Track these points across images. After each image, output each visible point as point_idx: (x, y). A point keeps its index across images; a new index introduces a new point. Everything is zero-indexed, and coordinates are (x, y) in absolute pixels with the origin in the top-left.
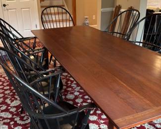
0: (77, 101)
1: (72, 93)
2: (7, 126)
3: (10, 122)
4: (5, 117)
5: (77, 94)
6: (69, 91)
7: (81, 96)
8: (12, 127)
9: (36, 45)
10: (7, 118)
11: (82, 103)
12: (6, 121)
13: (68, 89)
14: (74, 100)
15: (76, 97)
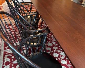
0: (54, 48)
1: (51, 42)
2: (9, 59)
3: (11, 56)
4: (9, 52)
5: (54, 43)
6: (49, 40)
7: (56, 45)
8: (13, 60)
9: (32, 8)
10: (10, 54)
11: (57, 50)
12: (9, 55)
13: (49, 39)
14: (52, 47)
15: (54, 45)
